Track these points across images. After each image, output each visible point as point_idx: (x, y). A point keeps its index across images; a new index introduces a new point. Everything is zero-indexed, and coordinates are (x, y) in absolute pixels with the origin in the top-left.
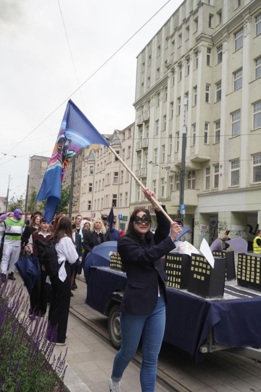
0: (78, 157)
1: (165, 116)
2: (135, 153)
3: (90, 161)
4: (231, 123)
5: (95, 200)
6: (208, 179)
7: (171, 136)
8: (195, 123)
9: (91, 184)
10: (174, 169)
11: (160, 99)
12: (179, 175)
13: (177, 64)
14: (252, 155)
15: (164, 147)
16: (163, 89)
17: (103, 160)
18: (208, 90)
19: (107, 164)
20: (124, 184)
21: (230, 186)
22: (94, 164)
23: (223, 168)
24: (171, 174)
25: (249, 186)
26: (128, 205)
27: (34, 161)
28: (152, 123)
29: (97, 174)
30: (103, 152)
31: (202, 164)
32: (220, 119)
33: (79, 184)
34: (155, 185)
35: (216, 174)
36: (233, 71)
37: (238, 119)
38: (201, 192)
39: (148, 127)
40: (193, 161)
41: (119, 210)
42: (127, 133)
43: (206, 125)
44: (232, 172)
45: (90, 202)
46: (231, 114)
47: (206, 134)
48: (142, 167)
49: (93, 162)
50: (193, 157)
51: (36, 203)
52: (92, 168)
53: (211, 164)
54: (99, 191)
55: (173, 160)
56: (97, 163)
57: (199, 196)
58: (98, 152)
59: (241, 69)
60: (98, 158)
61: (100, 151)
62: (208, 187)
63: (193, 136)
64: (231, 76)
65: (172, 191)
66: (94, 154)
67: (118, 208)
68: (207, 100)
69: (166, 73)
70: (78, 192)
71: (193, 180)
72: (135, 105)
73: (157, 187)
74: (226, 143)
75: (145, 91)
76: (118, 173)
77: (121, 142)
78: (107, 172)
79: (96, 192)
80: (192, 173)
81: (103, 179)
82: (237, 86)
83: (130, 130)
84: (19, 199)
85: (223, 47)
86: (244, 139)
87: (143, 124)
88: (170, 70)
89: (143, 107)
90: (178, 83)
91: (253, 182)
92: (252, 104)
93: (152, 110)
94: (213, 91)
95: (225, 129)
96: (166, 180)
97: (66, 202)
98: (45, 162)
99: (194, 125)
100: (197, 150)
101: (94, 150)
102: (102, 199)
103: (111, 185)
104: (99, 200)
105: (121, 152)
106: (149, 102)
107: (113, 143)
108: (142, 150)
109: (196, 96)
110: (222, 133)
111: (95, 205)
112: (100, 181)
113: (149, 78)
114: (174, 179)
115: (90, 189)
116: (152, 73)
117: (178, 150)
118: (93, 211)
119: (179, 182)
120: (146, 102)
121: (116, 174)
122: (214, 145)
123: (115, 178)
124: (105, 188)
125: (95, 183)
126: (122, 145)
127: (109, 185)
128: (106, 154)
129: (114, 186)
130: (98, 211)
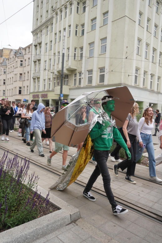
1: (51, 41)
2: (33, 63)
3: (3, 65)
4: (89, 49)
5: (8, 90)
6: (75, 80)
7: (55, 54)
8: (69, 48)
9: (4, 80)
10: (56, 73)
11: (48, 30)
12: (59, 76)
13: (59, 10)
14: (99, 68)
15: (50, 60)
16: (50, 24)
17: (12, 66)
18: (77, 28)
19: (15, 68)
20: (26, 80)
21: (87, 85)
22: (6, 67)
23: (83, 74)
24: (55, 76)
25: (97, 85)
26: (29, 93)
28: (43, 45)
29: (8, 74)
30: (12, 60)
31: (72, 71)
32: (83, 46)
34: (45, 82)
35: (80, 77)
36: (91, 19)
37: (93, 47)
38: (71, 87)
39: (41, 47)
40: (68, 70)
41: (23, 96)
42: (27, 49)
43: (75, 49)
44: (88, 77)
45: (4, 91)
46: (89, 44)
47: (75, 54)
48: (37, 71)
49: (6, 66)
50: (67, 67)
52: (5, 70)
53: (77, 72)
54: (10, 84)
55: (56, 68)
56: (8, 67)
57: (70, 89)
58: (9, 60)
59: (95, 18)
60: (9, 64)
61: (10, 59)
62: (75, 84)
63: (68, 55)
64: (90, 21)
65: (55, 86)
66: (6, 61)
67: (22, 95)
68: (76, 34)
69: (52, 15)
71: (67, 80)
72: (32, 32)
73: (46, 83)
74: (85, 60)
75: (39, 24)
76: (22, 74)
78: (15, 73)
79: (8, 85)
80: (67, 76)
81: (13, 77)
82: (93, 28)
83: (29, 48)
85: (86, 3)
86: (95, 60)
87: (38, 45)
88: (55, 13)
89: (37, 34)
90: (59, 21)
91: (99, 83)
92: (101, 39)
93: (44, 36)
94: (80, 29)
95: (86, 52)
96: (51, 79)
99: (68, 49)
100: (70, 64)
102: (12, 89)
104: (10, 90)
105: (24, 61)
106: (41, 31)
107: (19, 55)
108: (37, 61)
109: (70, 31)
110: (84, 55)
111: (8, 93)
112: (10, 78)
113: (41, 16)
114: (56, 79)
115: (4, 83)
116: (43, 13)
117: (59, 62)
118: (7, 96)
119: (59, 81)
120: (39, 31)
121: (21, 74)
122: (79, 61)
123: (20, 77)
124: (14, 83)
125: (7, 79)
126: (24, 56)
127: (17, 81)
128: (14, 62)
129: (20, 82)
130: (9, 96)
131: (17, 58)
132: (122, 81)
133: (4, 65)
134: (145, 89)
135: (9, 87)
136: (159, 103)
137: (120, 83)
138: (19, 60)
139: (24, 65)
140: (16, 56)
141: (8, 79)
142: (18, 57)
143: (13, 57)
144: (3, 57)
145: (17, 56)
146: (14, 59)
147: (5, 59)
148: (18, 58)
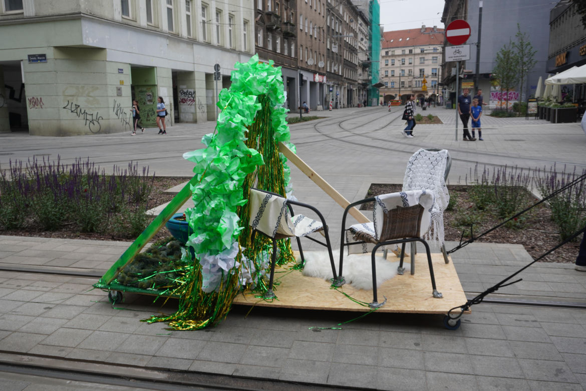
91: (6, 10)
132: (83, 6)
134: (153, 31)
136: (196, 70)
137: (77, 11)
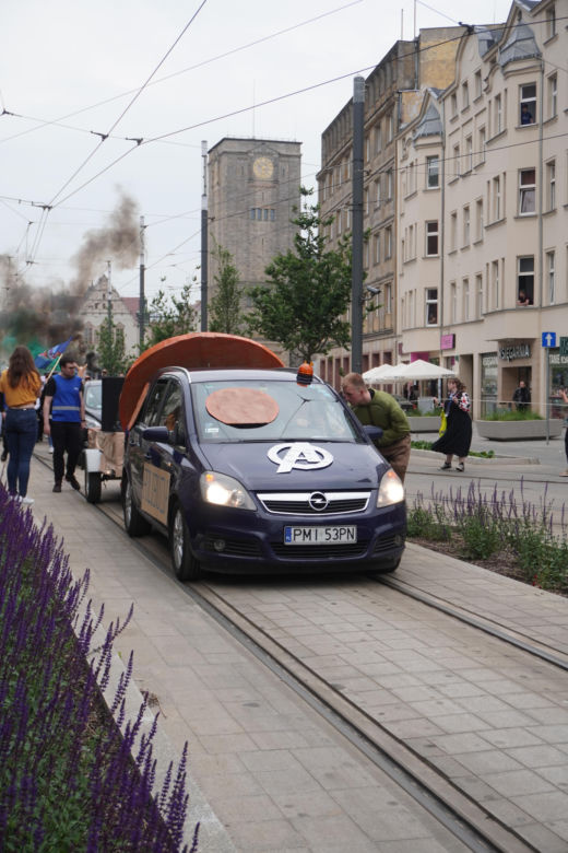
0: (378, 127)
3: (423, 136)
5: (453, 285)
9: (432, 226)
17: (472, 129)
19: (491, 142)
20: (561, 211)
22: (442, 145)
27: (225, 159)
29: (451, 184)
30: (473, 95)
33: (389, 229)
41: (546, 315)
45: (433, 294)
49: (437, 139)
51: (237, 311)
52: (435, 165)
54: (466, 248)
56: (450, 144)
58: (454, 97)
60: (455, 119)
61: (460, 93)
66: (439, 108)
67: (541, 308)
70: (387, 259)
76: (533, 172)
77: (541, 47)
78: (490, 171)
79: (453, 253)
81: (480, 203)
84: (180, 299)
97: (338, 297)
98: (263, 160)
101: (435, 90)
102: (479, 277)
103: (510, 220)
104: (466, 281)
105: (543, 86)
107: (511, 54)
111: (453, 301)
112: (467, 209)
115: (433, 246)
118: (449, 327)
121: (528, 175)
123: (523, 191)
124: (486, 235)
125: (448, 218)
126: (544, 57)
127: (503, 221)
128: (485, 104)
129: (522, 224)
130: (465, 324)
131: (499, 75)
133: (430, 135)
135: (462, 266)
138: (514, 85)
139: (542, 114)
140: (493, 62)
141: (454, 216)
142: (504, 67)
143: (478, 74)
144: (423, 88)
145: (502, 59)
146: (485, 85)
147: (433, 94)
148: (507, 75)
